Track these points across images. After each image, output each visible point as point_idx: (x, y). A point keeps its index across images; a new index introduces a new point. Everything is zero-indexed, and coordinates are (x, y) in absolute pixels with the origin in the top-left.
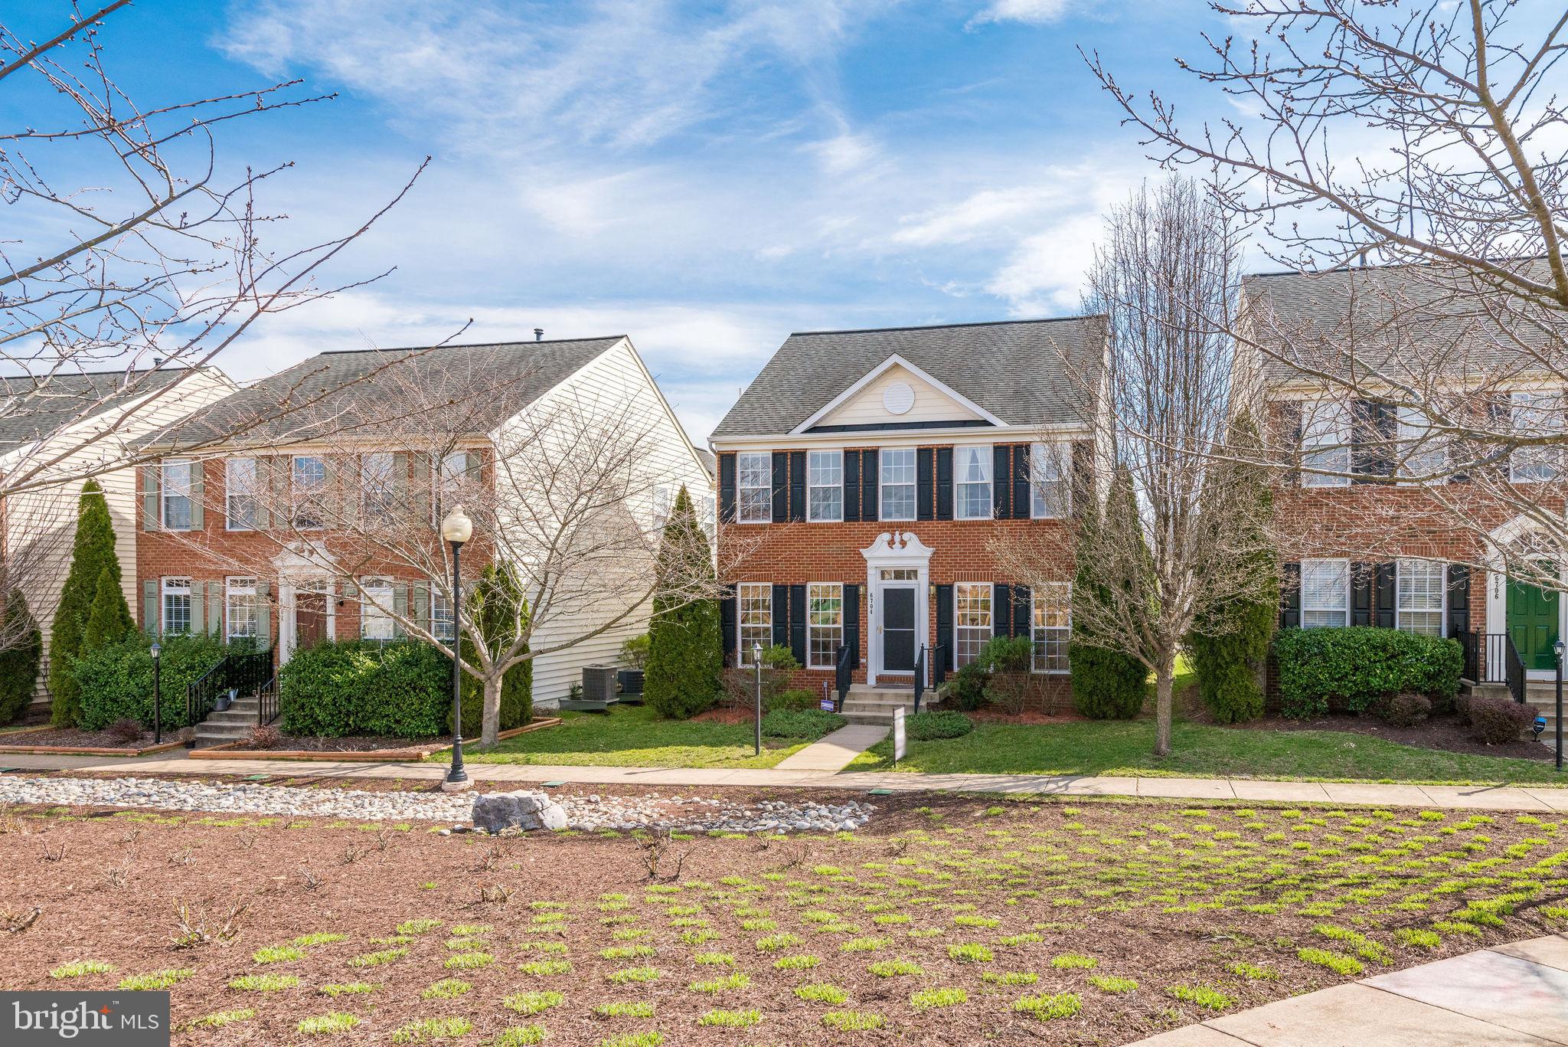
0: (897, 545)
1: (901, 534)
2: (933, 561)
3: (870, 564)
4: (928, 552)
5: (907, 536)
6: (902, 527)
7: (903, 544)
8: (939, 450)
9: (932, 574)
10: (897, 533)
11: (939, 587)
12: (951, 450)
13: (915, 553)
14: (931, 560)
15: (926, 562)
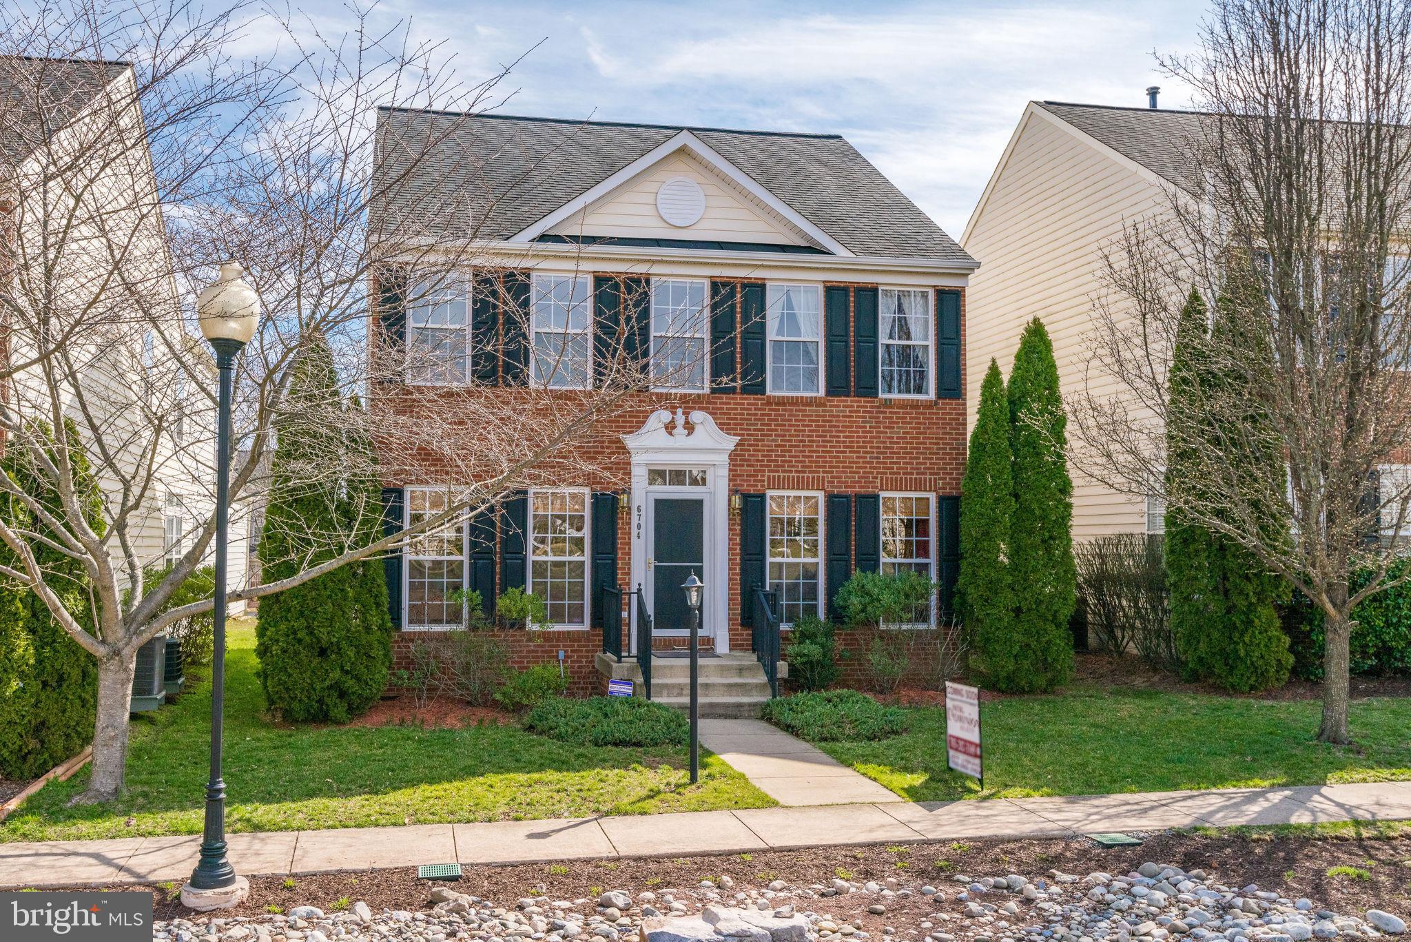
0: (680, 430)
1: (686, 414)
2: (736, 458)
3: (635, 459)
4: (730, 442)
5: (697, 416)
6: (689, 403)
7: (690, 428)
8: (744, 286)
9: (733, 477)
10: (680, 411)
11: (746, 497)
12: (763, 287)
13: (710, 444)
14: (733, 456)
15: (725, 458)
